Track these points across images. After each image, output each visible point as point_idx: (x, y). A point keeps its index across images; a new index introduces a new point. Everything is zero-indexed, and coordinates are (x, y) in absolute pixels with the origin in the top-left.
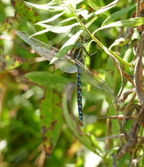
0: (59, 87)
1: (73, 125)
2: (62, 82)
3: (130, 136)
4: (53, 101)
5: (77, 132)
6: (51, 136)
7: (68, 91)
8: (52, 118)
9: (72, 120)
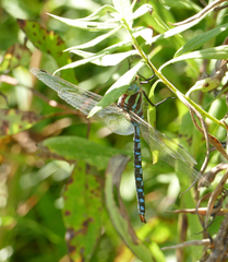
0: (100, 162)
1: (122, 226)
2: (104, 155)
3: (219, 242)
4: (87, 187)
5: (130, 237)
6: (82, 245)
7: (114, 169)
9: (121, 218)
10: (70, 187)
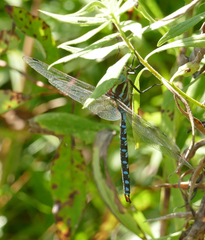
2: (91, 129)
3: (201, 215)
4: (72, 162)
5: (116, 207)
6: (68, 216)
7: (101, 143)
8: (71, 188)
9: (108, 189)
10: (56, 162)
